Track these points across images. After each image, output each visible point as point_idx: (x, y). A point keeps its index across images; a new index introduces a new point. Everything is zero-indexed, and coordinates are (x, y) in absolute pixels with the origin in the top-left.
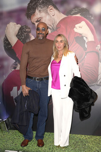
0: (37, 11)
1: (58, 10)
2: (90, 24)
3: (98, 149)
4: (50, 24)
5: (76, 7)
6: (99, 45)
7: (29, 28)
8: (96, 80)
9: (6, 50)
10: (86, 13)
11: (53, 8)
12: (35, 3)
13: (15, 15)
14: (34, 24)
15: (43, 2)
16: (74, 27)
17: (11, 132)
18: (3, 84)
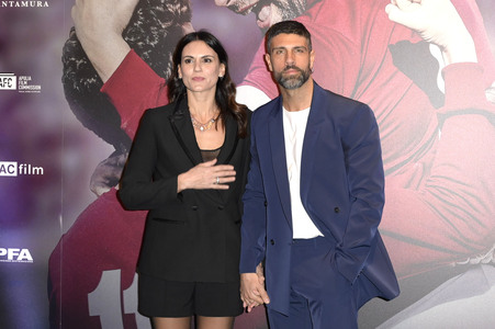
18: (54, 257)
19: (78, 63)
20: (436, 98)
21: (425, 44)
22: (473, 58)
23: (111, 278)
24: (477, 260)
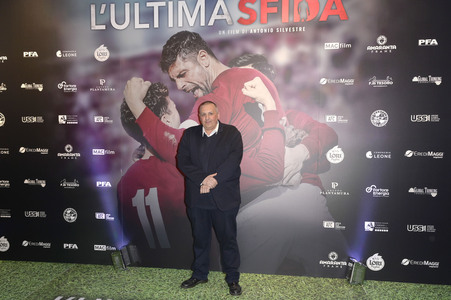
0: (179, 59)
1: (216, 58)
2: (269, 81)
3: (282, 296)
4: (201, 80)
5: (246, 53)
6: (284, 118)
7: (166, 88)
8: (281, 177)
9: (124, 124)
10: (261, 63)
11: (206, 54)
12: (176, 46)
13: (140, 65)
14: (173, 80)
15: (189, 44)
16: (243, 86)
17: (133, 270)
18: (119, 185)
19: (126, 112)
20: (261, 124)
21: (257, 103)
22: (275, 109)
23: (141, 192)
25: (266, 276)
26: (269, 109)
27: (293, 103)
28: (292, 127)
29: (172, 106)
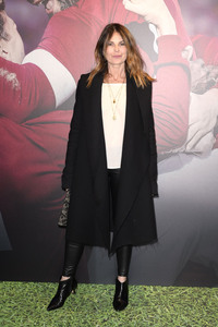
20: (153, 57)
21: (146, 24)
22: (175, 33)
24: (176, 151)
25: (160, 289)
26: (165, 33)
27: (204, 23)
28: (201, 61)
29: (11, 27)
